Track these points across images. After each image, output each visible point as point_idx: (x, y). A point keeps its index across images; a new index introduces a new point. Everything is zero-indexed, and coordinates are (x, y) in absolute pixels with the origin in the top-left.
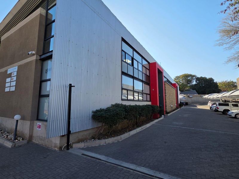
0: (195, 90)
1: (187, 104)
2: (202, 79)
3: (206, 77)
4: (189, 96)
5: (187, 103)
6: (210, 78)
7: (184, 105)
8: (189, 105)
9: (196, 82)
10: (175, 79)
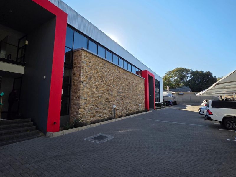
0: (188, 87)
1: (175, 104)
2: (198, 73)
3: (202, 71)
4: (179, 93)
5: (176, 102)
6: (207, 72)
7: (170, 104)
8: (178, 104)
9: (191, 77)
10: (167, 74)
